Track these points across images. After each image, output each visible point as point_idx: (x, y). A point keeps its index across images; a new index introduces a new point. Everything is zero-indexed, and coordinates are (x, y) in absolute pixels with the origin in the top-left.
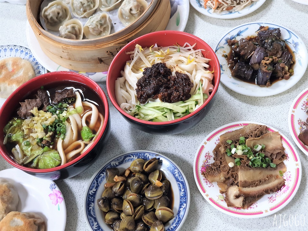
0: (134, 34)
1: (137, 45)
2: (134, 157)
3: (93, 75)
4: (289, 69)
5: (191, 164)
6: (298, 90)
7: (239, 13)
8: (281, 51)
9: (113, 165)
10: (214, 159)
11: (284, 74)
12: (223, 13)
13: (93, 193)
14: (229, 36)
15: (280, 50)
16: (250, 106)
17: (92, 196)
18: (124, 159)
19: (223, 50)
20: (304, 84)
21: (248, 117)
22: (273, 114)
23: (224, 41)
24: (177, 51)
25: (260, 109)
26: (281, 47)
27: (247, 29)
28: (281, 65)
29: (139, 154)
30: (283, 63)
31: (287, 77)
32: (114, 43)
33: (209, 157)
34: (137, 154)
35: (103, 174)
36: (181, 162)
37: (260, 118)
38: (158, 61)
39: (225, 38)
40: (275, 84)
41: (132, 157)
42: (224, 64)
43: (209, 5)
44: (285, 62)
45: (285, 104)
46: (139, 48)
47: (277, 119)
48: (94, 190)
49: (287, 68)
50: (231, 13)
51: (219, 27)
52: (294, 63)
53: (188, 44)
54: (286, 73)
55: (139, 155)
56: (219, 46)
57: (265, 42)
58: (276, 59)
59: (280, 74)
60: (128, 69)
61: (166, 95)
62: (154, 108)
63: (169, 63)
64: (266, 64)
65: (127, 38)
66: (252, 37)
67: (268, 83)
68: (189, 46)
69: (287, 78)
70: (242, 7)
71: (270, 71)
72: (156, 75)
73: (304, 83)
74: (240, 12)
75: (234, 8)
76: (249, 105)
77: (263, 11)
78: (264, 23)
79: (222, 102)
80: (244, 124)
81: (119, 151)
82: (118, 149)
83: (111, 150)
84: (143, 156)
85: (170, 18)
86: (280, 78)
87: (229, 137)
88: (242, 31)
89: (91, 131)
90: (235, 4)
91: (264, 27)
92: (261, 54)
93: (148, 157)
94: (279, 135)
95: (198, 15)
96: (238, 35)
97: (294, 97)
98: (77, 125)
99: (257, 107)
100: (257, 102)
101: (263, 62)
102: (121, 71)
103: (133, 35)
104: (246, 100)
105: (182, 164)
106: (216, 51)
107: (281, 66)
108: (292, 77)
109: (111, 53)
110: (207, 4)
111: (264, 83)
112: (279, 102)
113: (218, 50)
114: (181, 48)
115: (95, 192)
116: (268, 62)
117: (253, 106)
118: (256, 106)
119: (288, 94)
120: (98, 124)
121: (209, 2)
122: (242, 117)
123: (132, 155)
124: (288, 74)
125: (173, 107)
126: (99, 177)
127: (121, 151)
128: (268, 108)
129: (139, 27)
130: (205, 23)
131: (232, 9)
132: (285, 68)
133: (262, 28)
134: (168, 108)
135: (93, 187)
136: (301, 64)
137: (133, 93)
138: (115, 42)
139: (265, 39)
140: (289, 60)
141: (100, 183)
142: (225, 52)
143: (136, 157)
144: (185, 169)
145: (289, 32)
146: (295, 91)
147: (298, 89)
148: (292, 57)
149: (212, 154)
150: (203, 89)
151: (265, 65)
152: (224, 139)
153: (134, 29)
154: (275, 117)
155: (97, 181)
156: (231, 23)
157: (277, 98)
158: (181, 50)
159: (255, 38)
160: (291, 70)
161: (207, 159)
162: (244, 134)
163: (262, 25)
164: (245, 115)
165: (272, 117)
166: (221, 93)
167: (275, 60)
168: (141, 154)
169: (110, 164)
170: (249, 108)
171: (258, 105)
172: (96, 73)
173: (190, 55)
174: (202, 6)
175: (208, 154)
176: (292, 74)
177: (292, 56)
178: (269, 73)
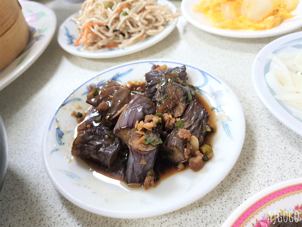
4: (201, 145)
6: (224, 199)
7: (123, 49)
8: (182, 102)
11: (187, 157)
15: (181, 100)
19: (76, 105)
20: (239, 184)
26: (182, 94)
27: (131, 70)
28: (179, 133)
30: (187, 129)
31: (197, 164)
40: (166, 182)
42: (70, 131)
44: (191, 126)
49: (195, 141)
52: (213, 131)
54: (193, 155)
56: (73, 96)
57: (156, 89)
58: (170, 119)
59: (179, 156)
64: (144, 130)
66: (138, 84)
67: (147, 180)
69: (197, 168)
70: (131, 41)
71: (150, 149)
73: (239, 179)
75: (119, 45)
78: (160, 61)
79: (37, 221)
86: (180, 166)
88: (122, 74)
90: (121, 39)
91: (158, 66)
97: (215, 219)
101: (139, 125)
104: (94, 222)
106: (63, 105)
107: (181, 137)
108: (209, 165)
111: (137, 179)
113: (66, 103)
116: (150, 125)
119: (200, 211)
124: (199, 157)
132: (192, 142)
133: (155, 68)
136: (228, 133)
139: (156, 84)
140: (200, 122)
142: (80, 108)
145: (203, 74)
146: (218, 200)
147: (226, 197)
148: (208, 117)
151: (141, 133)
157: (171, 219)
160: (205, 148)
163: (156, 64)
166: (46, 197)
167: (169, 121)
176: (209, 157)
177: (207, 113)
178: (146, 155)
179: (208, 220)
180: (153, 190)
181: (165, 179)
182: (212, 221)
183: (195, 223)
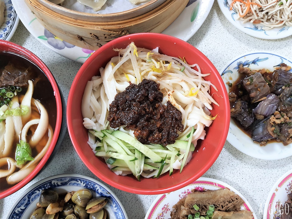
0: (134, 24)
1: (132, 44)
2: (81, 183)
3: (70, 47)
5: (144, 205)
7: (265, 32)
9: (54, 183)
10: (171, 215)
12: (248, 25)
13: (21, 211)
14: (243, 60)
16: (233, 158)
17: (17, 215)
18: (69, 181)
19: (229, 76)
21: (226, 171)
22: (253, 178)
23: (235, 65)
24: (180, 70)
25: (242, 166)
27: (267, 59)
29: (88, 182)
32: (102, 27)
33: (166, 210)
34: (86, 181)
35: (39, 191)
36: (134, 198)
37: (237, 178)
38: (151, 77)
39: (238, 61)
41: (79, 182)
43: (236, 7)
45: (269, 171)
46: (133, 49)
47: (255, 186)
48: (23, 207)
50: (256, 28)
51: (235, 39)
53: (198, 67)
55: (88, 184)
56: (229, 68)
60: (110, 71)
61: (144, 136)
62: (124, 142)
63: (165, 84)
64: (274, 122)
65: (122, 25)
66: (268, 72)
68: (197, 71)
70: (272, 26)
72: (142, 99)
74: (267, 32)
75: (262, 23)
76: (231, 156)
77: (289, 40)
78: (288, 60)
80: (219, 185)
81: (71, 157)
82: (71, 154)
83: (63, 152)
84: (93, 186)
85: (187, 6)
87: (198, 199)
88: (260, 60)
89: (30, 151)
90: (265, 20)
91: (286, 65)
92: (274, 106)
93: (98, 190)
94: (252, 215)
95: (218, 14)
96: (254, 62)
97: (282, 165)
98: (15, 134)
99: (239, 162)
100: (241, 155)
101: (273, 119)
102: (100, 68)
103: (132, 25)
105: (135, 202)
106: (223, 74)
107: (289, 132)
109: (96, 36)
110: (235, 5)
112: (264, 165)
113: (224, 73)
114: (187, 66)
115: (23, 210)
116: (278, 122)
117: (236, 159)
118: (238, 160)
120: (44, 140)
121: (238, 3)
122: (218, 168)
123: (80, 180)
125: (147, 152)
126: (33, 193)
127: (73, 157)
128: (250, 168)
129: (144, 15)
130: (222, 27)
131: (259, 23)
133: (283, 66)
134: (141, 151)
135: (22, 204)
137: (106, 106)
138: (105, 25)
139: (283, 85)
141: (32, 201)
142: (231, 79)
143: (84, 183)
144: (135, 209)
149: (171, 208)
150: (193, 137)
151: (272, 124)
152: (192, 200)
153: (136, 16)
154: (253, 182)
155: (29, 198)
156: (250, 41)
158: (185, 70)
159: (270, 74)
161: (164, 212)
162: (215, 200)
163: (285, 62)
164: (223, 167)
165: (250, 182)
168: (91, 183)
169: (51, 182)
170: (230, 159)
171: (241, 160)
172: (75, 46)
173: (195, 83)
174: (228, 5)
175: (167, 206)
179: (279, 164)
180: (263, 147)
181: (270, 143)
182: (280, 166)
183: (273, 164)
